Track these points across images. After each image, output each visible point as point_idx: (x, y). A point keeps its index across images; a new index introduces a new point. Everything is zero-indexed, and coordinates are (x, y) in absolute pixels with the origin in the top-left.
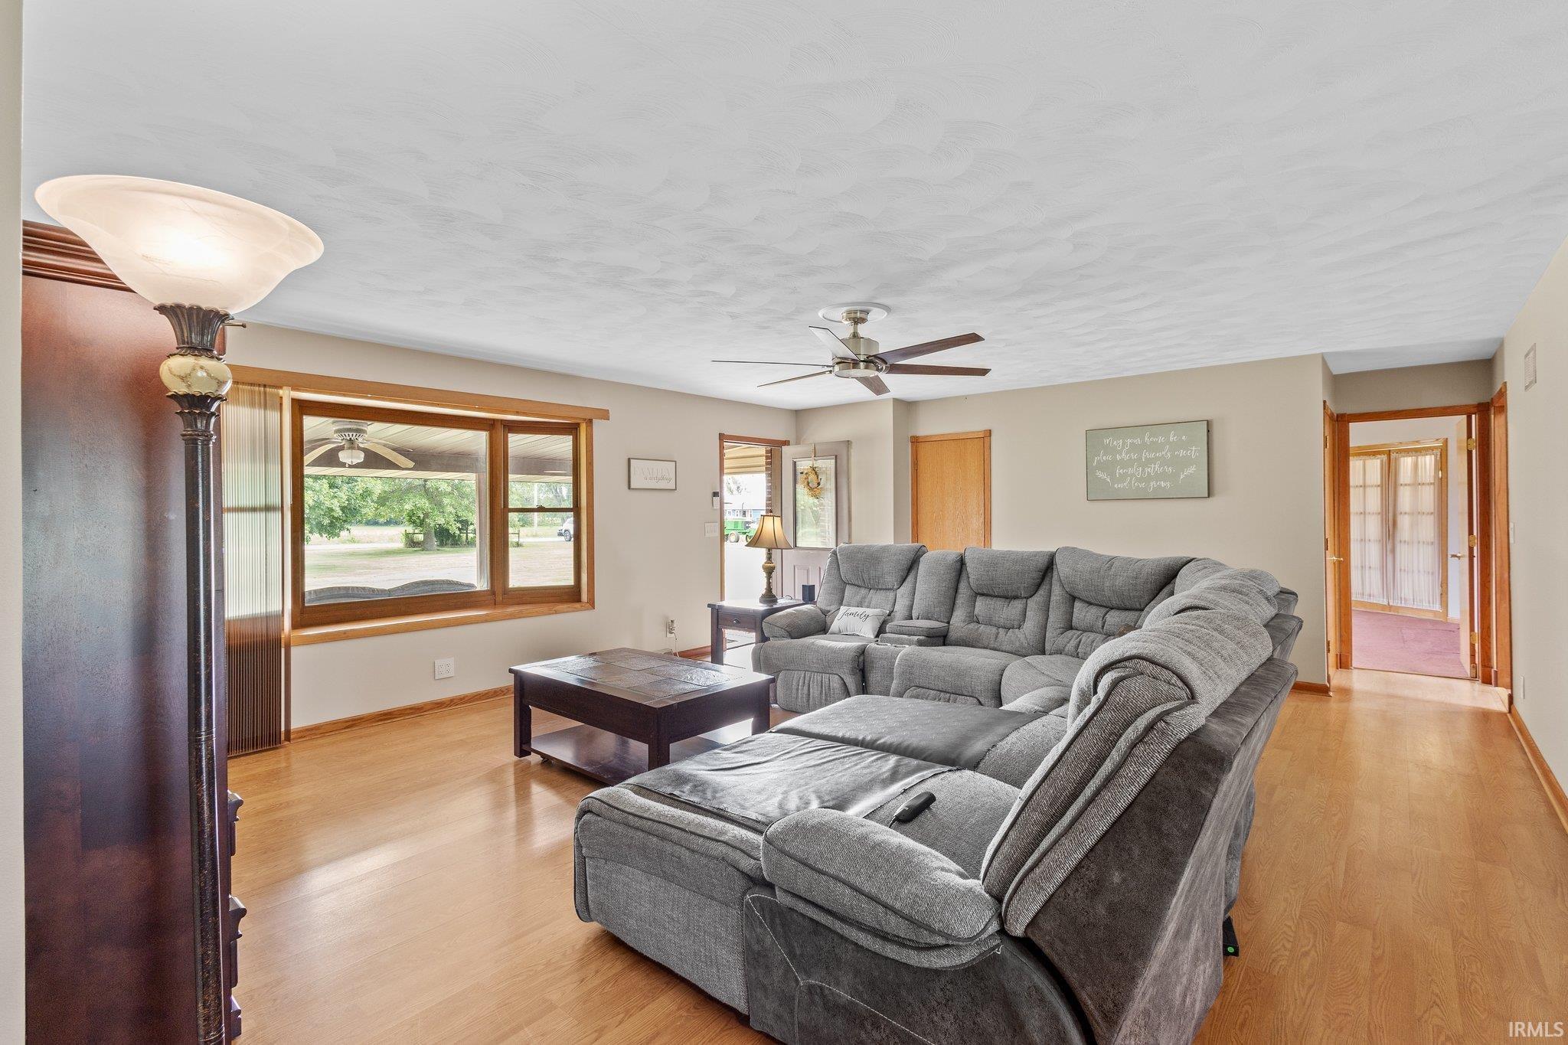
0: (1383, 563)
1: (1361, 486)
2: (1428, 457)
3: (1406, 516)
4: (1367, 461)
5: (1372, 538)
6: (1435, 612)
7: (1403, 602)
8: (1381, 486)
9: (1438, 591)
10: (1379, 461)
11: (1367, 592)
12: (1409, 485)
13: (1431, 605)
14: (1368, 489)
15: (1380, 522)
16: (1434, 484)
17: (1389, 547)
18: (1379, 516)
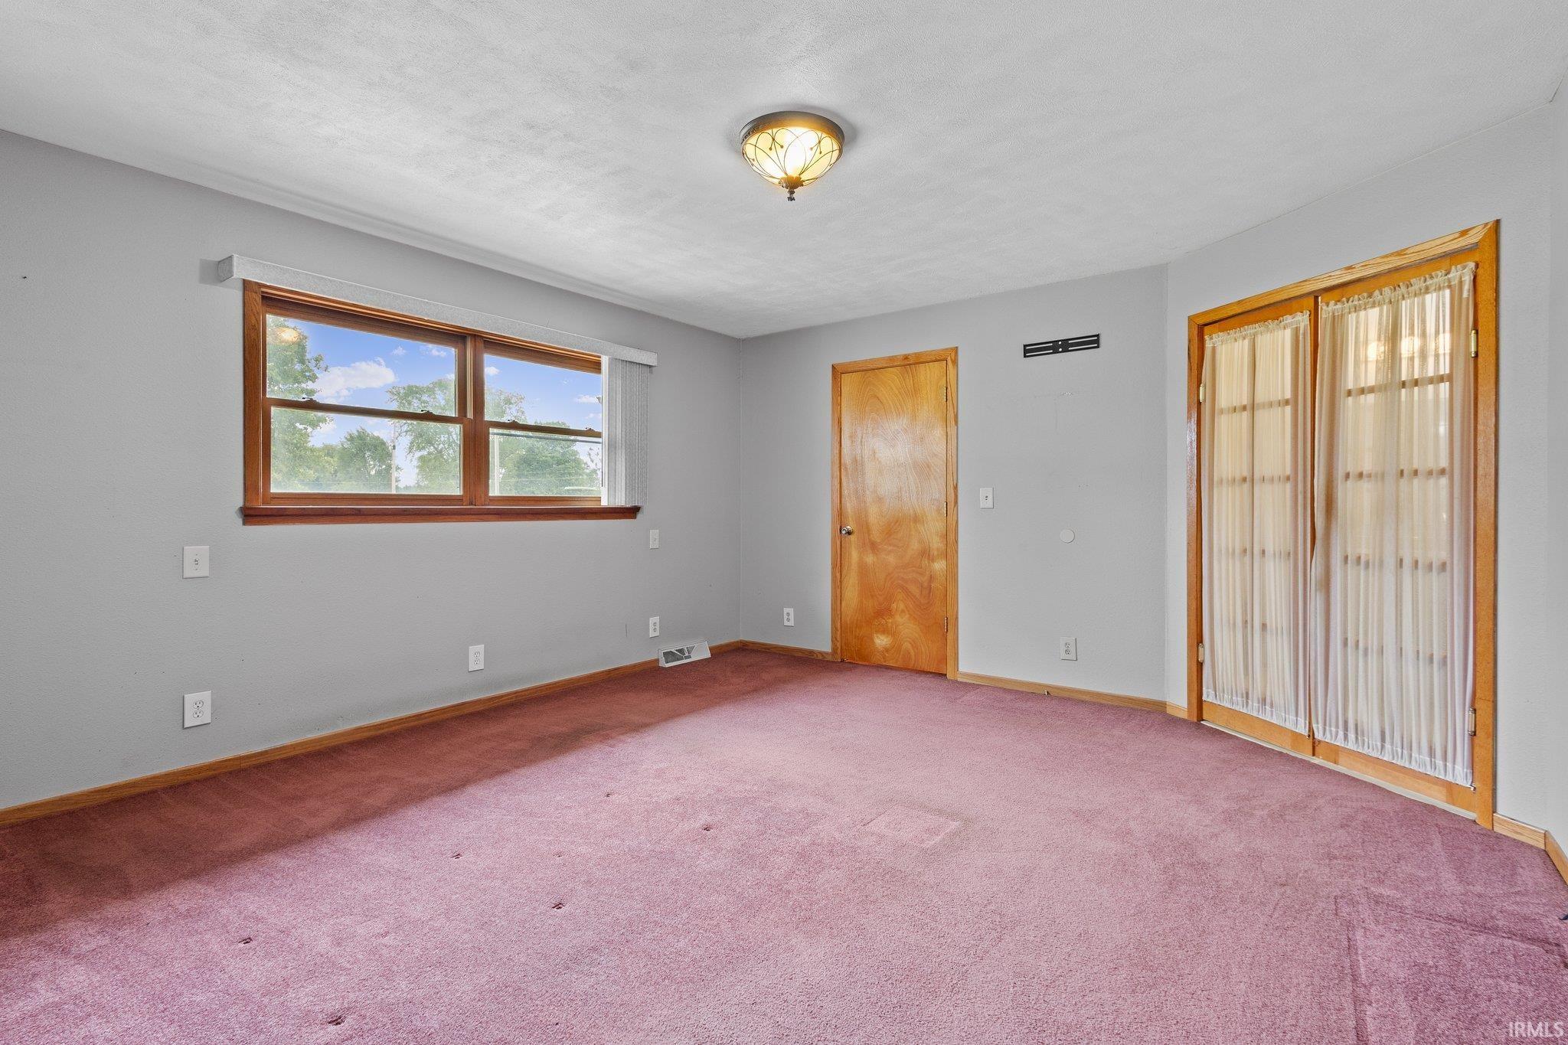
0: (1296, 613)
1: (1244, 408)
2: (1430, 299)
3: (1366, 486)
4: (1259, 340)
5: (1270, 548)
6: (1450, 788)
7: (1352, 736)
8: (1293, 402)
9: (1463, 721)
10: (1288, 333)
11: (1256, 694)
12: (1371, 390)
13: (1439, 763)
14: (1260, 414)
15: (1289, 503)
16: (1449, 378)
17: (1316, 570)
18: (1289, 486)
